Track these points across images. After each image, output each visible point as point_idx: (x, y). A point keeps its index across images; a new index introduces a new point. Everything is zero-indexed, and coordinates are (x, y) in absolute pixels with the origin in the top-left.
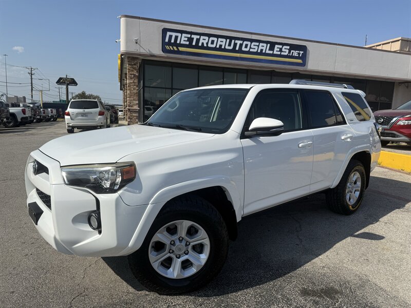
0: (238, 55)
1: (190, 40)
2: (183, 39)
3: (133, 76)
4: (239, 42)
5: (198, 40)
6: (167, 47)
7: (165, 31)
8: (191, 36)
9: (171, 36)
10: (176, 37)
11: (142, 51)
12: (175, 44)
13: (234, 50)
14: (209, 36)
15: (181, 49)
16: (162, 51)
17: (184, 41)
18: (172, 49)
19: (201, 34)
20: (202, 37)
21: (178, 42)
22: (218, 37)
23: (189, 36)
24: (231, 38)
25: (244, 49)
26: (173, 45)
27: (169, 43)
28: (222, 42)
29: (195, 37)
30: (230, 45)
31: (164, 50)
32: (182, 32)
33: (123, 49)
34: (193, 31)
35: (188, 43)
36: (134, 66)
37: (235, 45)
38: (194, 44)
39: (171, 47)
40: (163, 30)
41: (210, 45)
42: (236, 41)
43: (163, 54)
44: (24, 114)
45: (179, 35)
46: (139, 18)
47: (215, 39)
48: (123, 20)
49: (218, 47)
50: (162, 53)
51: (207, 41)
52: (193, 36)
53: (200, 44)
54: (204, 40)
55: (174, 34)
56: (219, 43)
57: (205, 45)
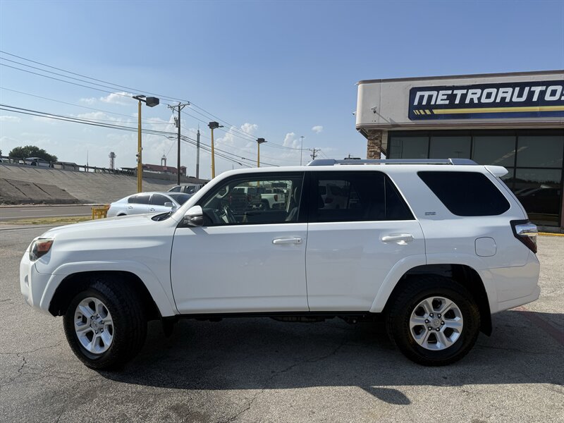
0: (537, 109)
1: (452, 98)
2: (441, 98)
3: (373, 153)
4: (537, 90)
5: (464, 97)
6: (416, 112)
7: (413, 92)
8: (453, 92)
9: (422, 97)
10: (430, 97)
11: (382, 121)
12: (429, 106)
13: (529, 102)
14: (483, 87)
15: (436, 112)
16: (409, 117)
17: (442, 100)
18: (423, 113)
19: (468, 88)
20: (471, 91)
21: (433, 103)
22: (498, 86)
23: (450, 92)
24: (522, 86)
25: (548, 98)
26: (424, 108)
27: (420, 106)
28: (507, 93)
29: (459, 93)
30: (520, 95)
31: (411, 116)
32: (438, 89)
33: (358, 122)
34: (455, 85)
35: (447, 102)
36: (376, 141)
37: (531, 94)
38: (457, 102)
39: (421, 111)
40: (410, 91)
41: (484, 100)
42: (533, 89)
43: (410, 121)
44: (276, 200)
45: (435, 93)
46: (380, 81)
47: (494, 91)
48: (360, 86)
49: (498, 100)
50: (408, 121)
51: (478, 95)
52: (455, 92)
53: (467, 101)
54: (473, 95)
55: (426, 94)
56: (501, 95)
57: (476, 101)
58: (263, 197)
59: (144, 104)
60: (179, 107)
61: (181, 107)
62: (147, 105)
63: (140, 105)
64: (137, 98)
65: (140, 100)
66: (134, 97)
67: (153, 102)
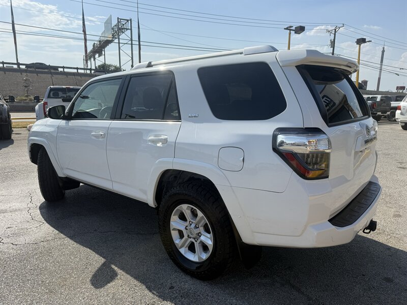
58: (392, 105)
59: (293, 32)
60: (335, 30)
61: (337, 30)
62: (295, 33)
63: (290, 34)
64: (287, 29)
65: (290, 30)
66: (285, 29)
67: (300, 30)
